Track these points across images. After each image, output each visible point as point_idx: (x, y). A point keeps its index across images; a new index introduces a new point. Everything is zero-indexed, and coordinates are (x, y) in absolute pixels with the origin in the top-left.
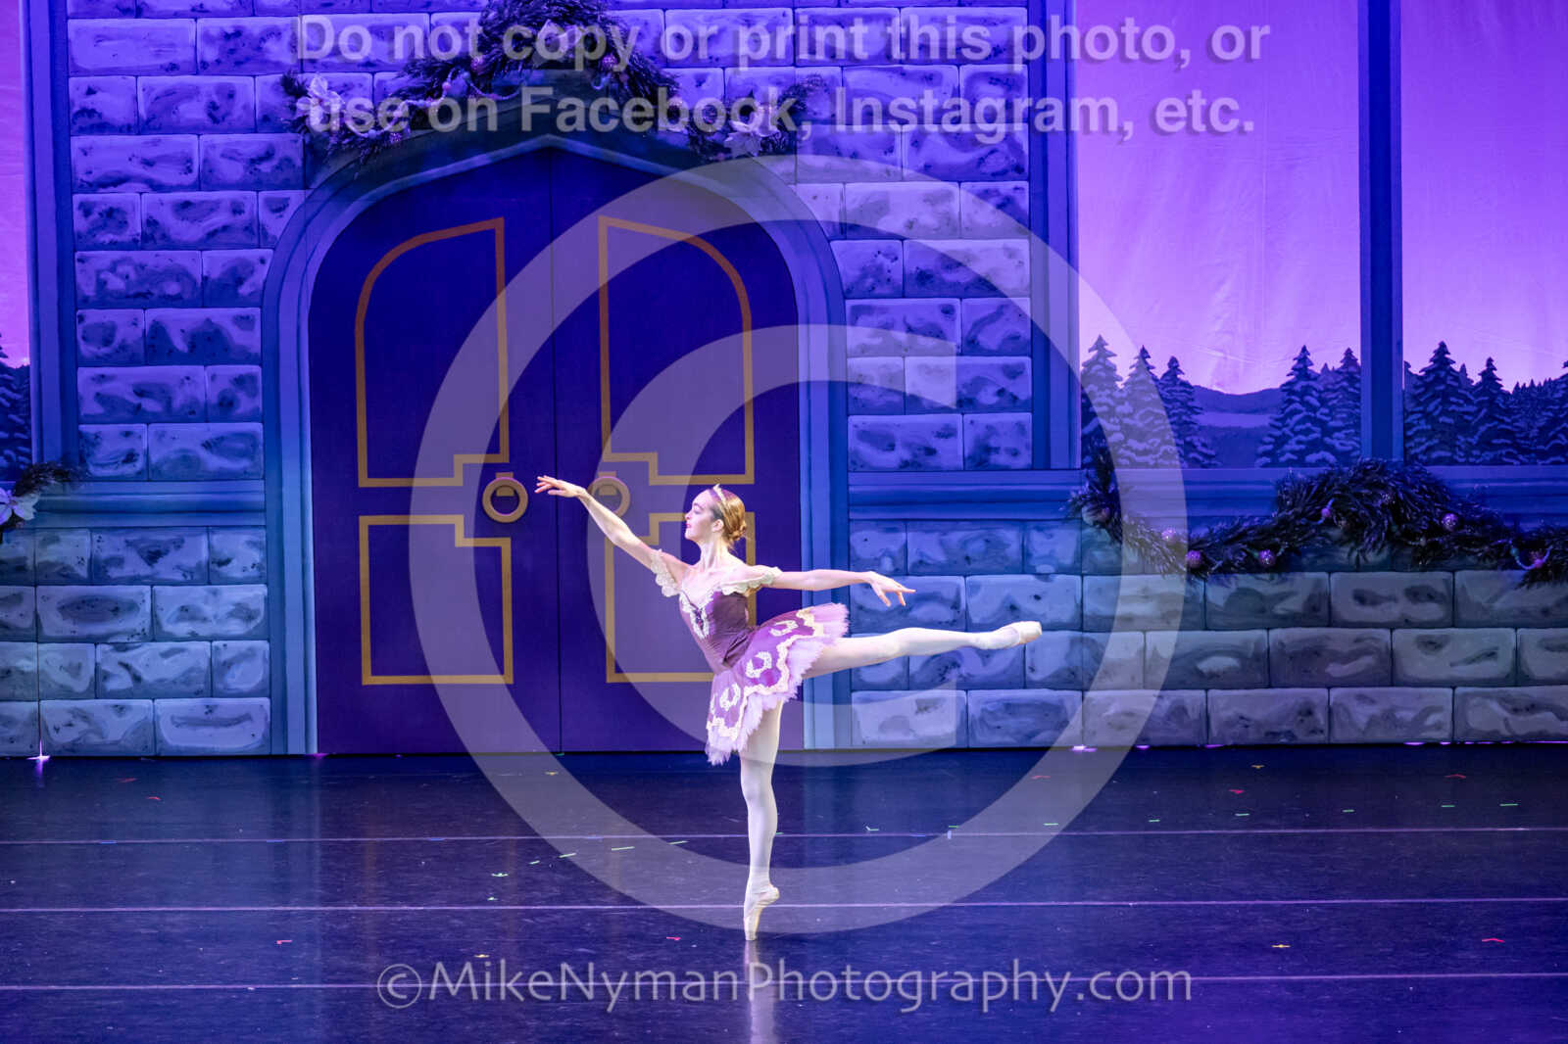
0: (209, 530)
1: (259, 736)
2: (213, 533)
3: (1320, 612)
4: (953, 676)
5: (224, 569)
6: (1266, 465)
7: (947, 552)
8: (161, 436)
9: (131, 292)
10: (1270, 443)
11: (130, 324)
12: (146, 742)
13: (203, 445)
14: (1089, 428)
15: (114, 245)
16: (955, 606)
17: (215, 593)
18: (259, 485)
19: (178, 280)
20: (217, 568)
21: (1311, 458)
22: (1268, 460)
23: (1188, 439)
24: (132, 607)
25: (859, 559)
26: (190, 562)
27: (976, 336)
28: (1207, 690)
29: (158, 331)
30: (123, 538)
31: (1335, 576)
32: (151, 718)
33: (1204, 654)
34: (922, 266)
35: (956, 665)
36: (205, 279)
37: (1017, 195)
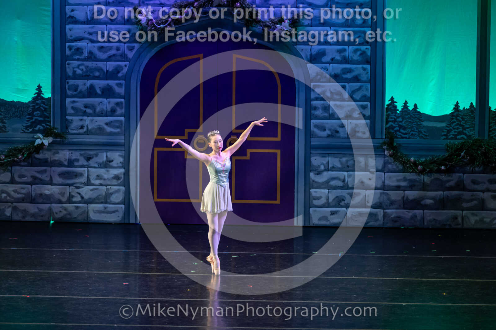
0: (106, 151)
1: (121, 217)
2: (108, 152)
3: (460, 186)
4: (342, 203)
5: (111, 164)
6: (444, 139)
7: (341, 164)
8: (92, 121)
9: (84, 74)
10: (446, 132)
11: (83, 85)
12: (85, 218)
13: (105, 124)
14: (388, 126)
15: (78, 60)
16: (344, 181)
17: (108, 171)
18: (123, 137)
19: (99, 71)
20: (108, 163)
21: (459, 137)
22: (445, 137)
23: (420, 130)
24: (81, 175)
25: (313, 165)
26: (101, 161)
27: (352, 96)
28: (423, 210)
29: (92, 87)
30: (80, 153)
31: (465, 175)
32: (86, 211)
33: (423, 198)
34: (336, 72)
35: (343, 200)
36: (107, 71)
37: (366, 50)
